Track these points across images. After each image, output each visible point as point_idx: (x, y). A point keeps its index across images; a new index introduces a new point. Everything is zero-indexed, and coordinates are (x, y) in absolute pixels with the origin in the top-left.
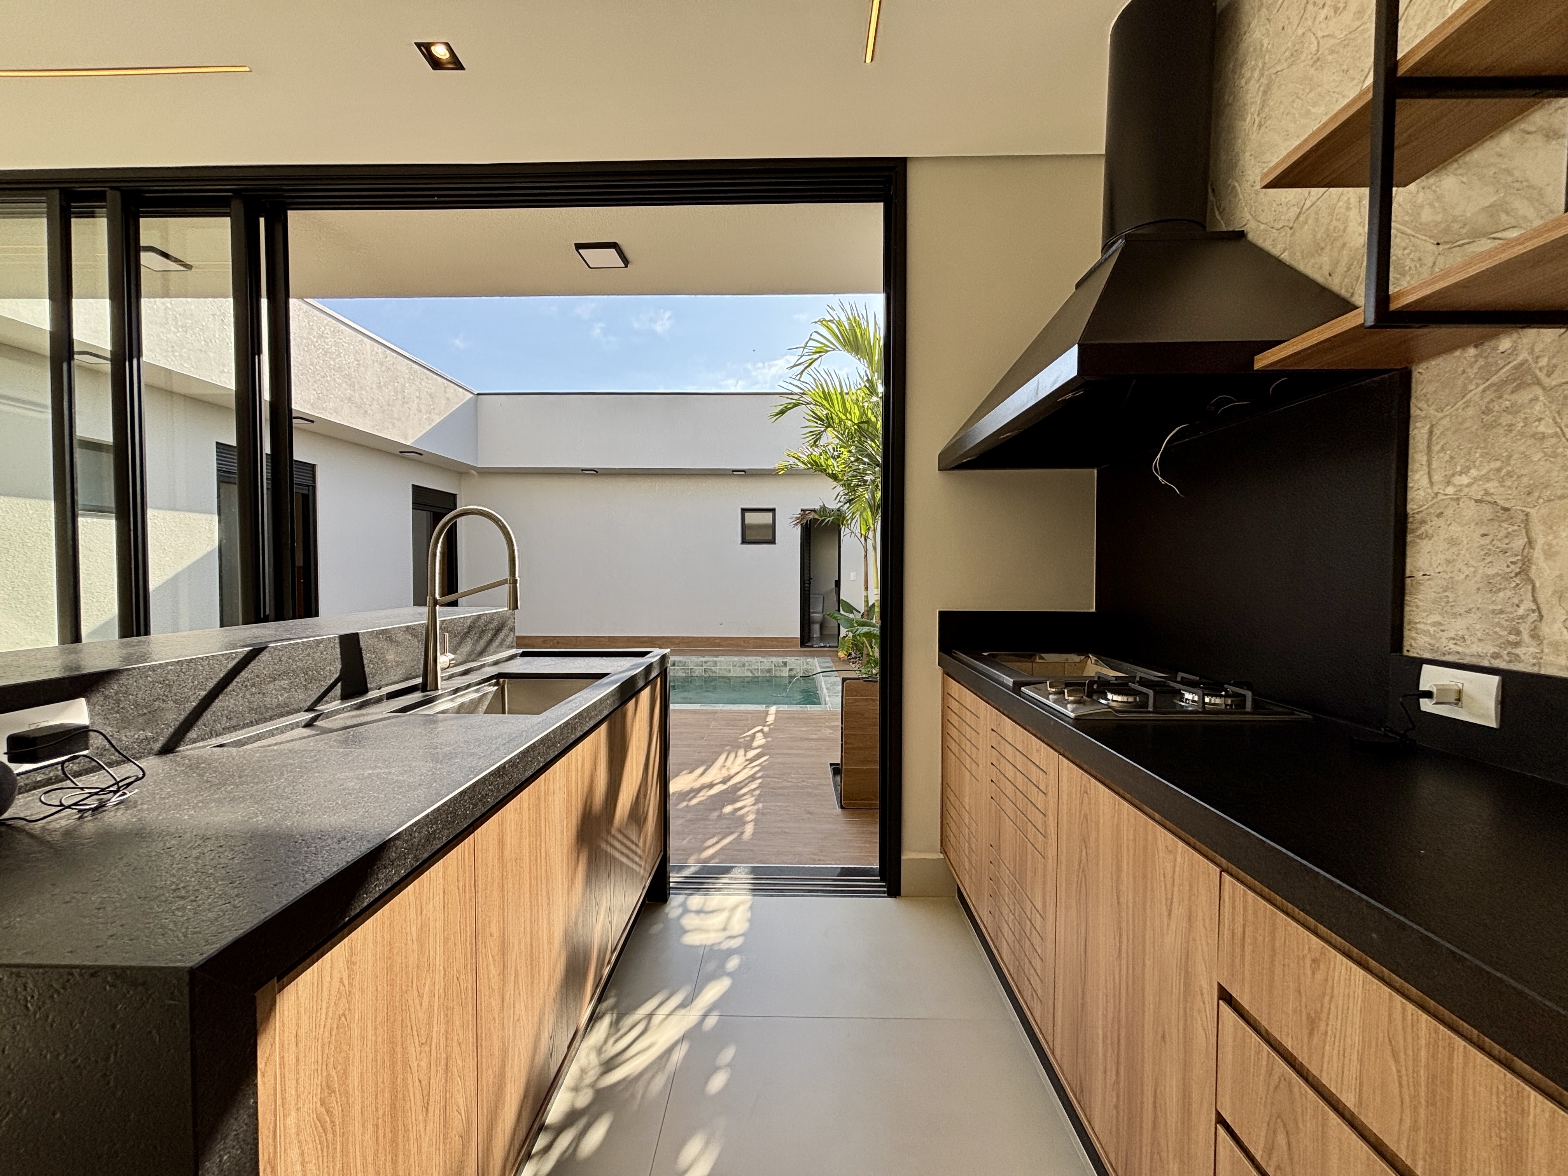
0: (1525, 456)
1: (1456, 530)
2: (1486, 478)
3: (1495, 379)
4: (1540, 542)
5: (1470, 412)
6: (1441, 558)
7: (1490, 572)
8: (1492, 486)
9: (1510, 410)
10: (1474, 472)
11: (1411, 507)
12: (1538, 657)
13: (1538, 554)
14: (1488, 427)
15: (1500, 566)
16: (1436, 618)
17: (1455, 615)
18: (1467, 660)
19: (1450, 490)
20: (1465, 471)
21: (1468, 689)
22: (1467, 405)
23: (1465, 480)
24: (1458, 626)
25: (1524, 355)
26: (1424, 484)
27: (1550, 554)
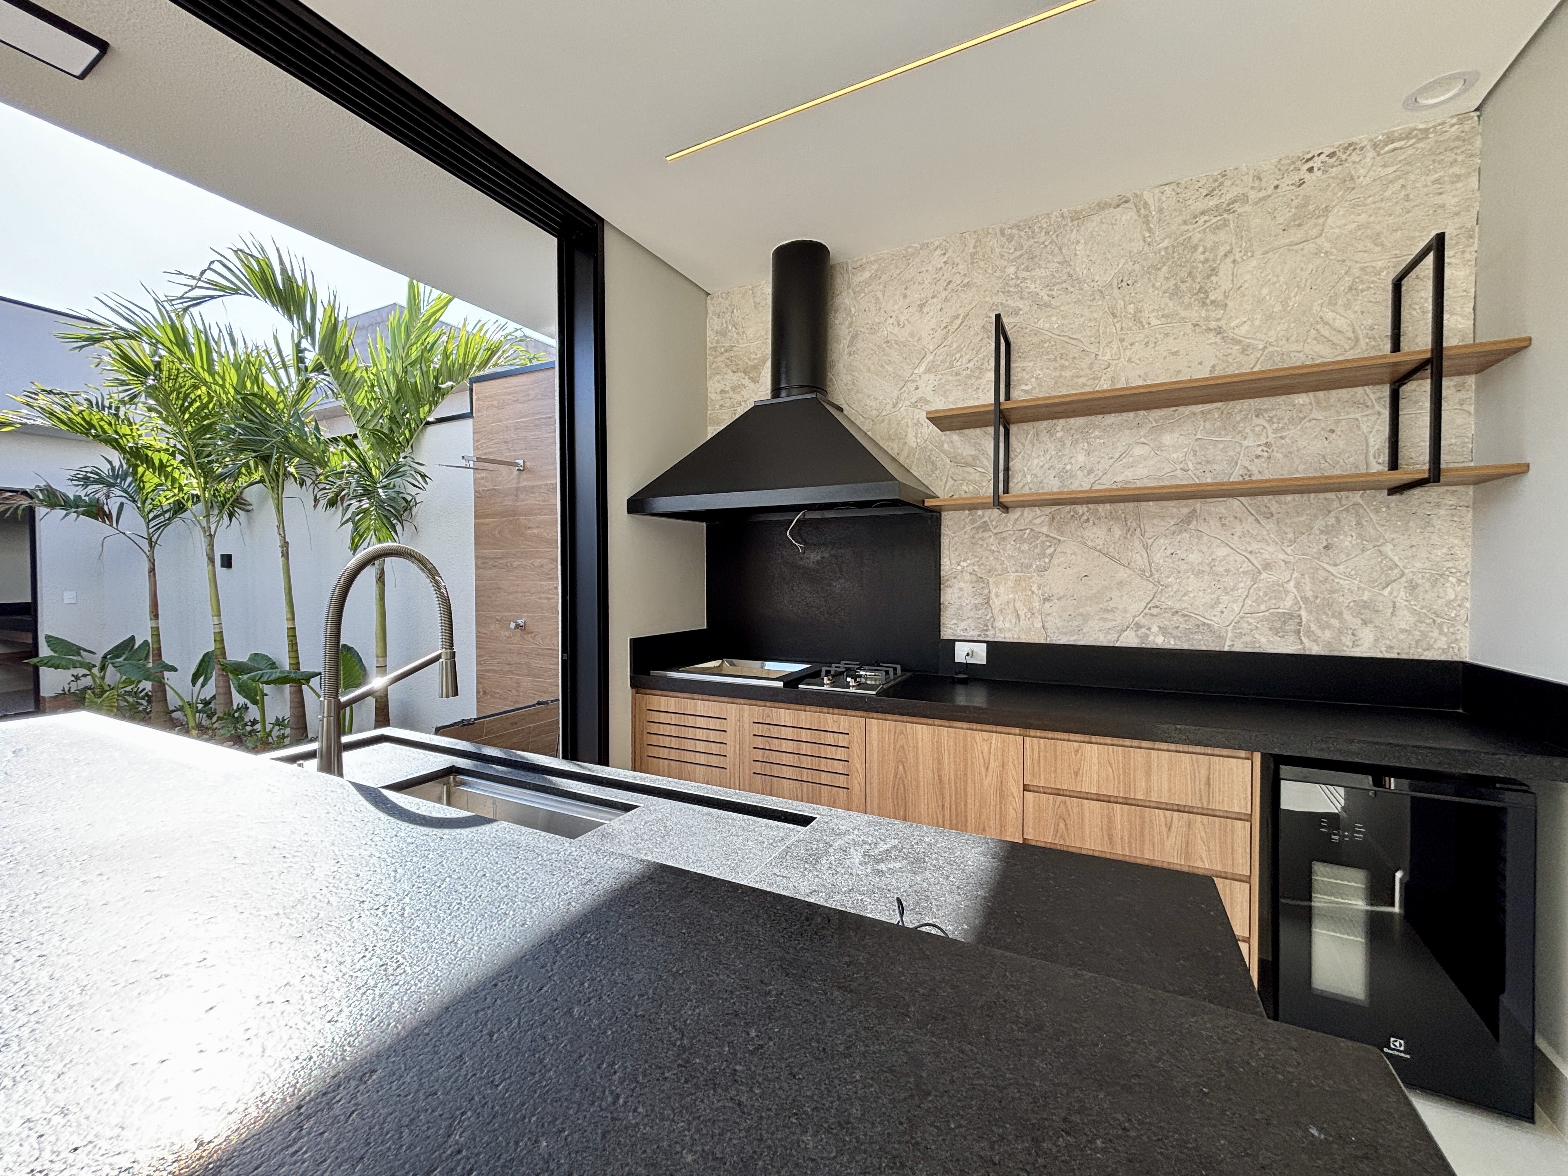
0: (987, 558)
1: (962, 584)
2: (973, 564)
3: (975, 525)
4: (994, 591)
5: (966, 536)
6: (956, 596)
7: (976, 602)
8: (976, 568)
9: (982, 539)
10: (968, 561)
11: (943, 573)
12: (995, 635)
13: (993, 596)
14: (974, 544)
15: (980, 600)
16: (953, 622)
17: (963, 620)
18: (968, 638)
19: (959, 568)
20: (965, 561)
21: (975, 650)
22: (965, 533)
23: (965, 564)
24: (963, 625)
25: (986, 519)
26: (948, 564)
27: (997, 596)
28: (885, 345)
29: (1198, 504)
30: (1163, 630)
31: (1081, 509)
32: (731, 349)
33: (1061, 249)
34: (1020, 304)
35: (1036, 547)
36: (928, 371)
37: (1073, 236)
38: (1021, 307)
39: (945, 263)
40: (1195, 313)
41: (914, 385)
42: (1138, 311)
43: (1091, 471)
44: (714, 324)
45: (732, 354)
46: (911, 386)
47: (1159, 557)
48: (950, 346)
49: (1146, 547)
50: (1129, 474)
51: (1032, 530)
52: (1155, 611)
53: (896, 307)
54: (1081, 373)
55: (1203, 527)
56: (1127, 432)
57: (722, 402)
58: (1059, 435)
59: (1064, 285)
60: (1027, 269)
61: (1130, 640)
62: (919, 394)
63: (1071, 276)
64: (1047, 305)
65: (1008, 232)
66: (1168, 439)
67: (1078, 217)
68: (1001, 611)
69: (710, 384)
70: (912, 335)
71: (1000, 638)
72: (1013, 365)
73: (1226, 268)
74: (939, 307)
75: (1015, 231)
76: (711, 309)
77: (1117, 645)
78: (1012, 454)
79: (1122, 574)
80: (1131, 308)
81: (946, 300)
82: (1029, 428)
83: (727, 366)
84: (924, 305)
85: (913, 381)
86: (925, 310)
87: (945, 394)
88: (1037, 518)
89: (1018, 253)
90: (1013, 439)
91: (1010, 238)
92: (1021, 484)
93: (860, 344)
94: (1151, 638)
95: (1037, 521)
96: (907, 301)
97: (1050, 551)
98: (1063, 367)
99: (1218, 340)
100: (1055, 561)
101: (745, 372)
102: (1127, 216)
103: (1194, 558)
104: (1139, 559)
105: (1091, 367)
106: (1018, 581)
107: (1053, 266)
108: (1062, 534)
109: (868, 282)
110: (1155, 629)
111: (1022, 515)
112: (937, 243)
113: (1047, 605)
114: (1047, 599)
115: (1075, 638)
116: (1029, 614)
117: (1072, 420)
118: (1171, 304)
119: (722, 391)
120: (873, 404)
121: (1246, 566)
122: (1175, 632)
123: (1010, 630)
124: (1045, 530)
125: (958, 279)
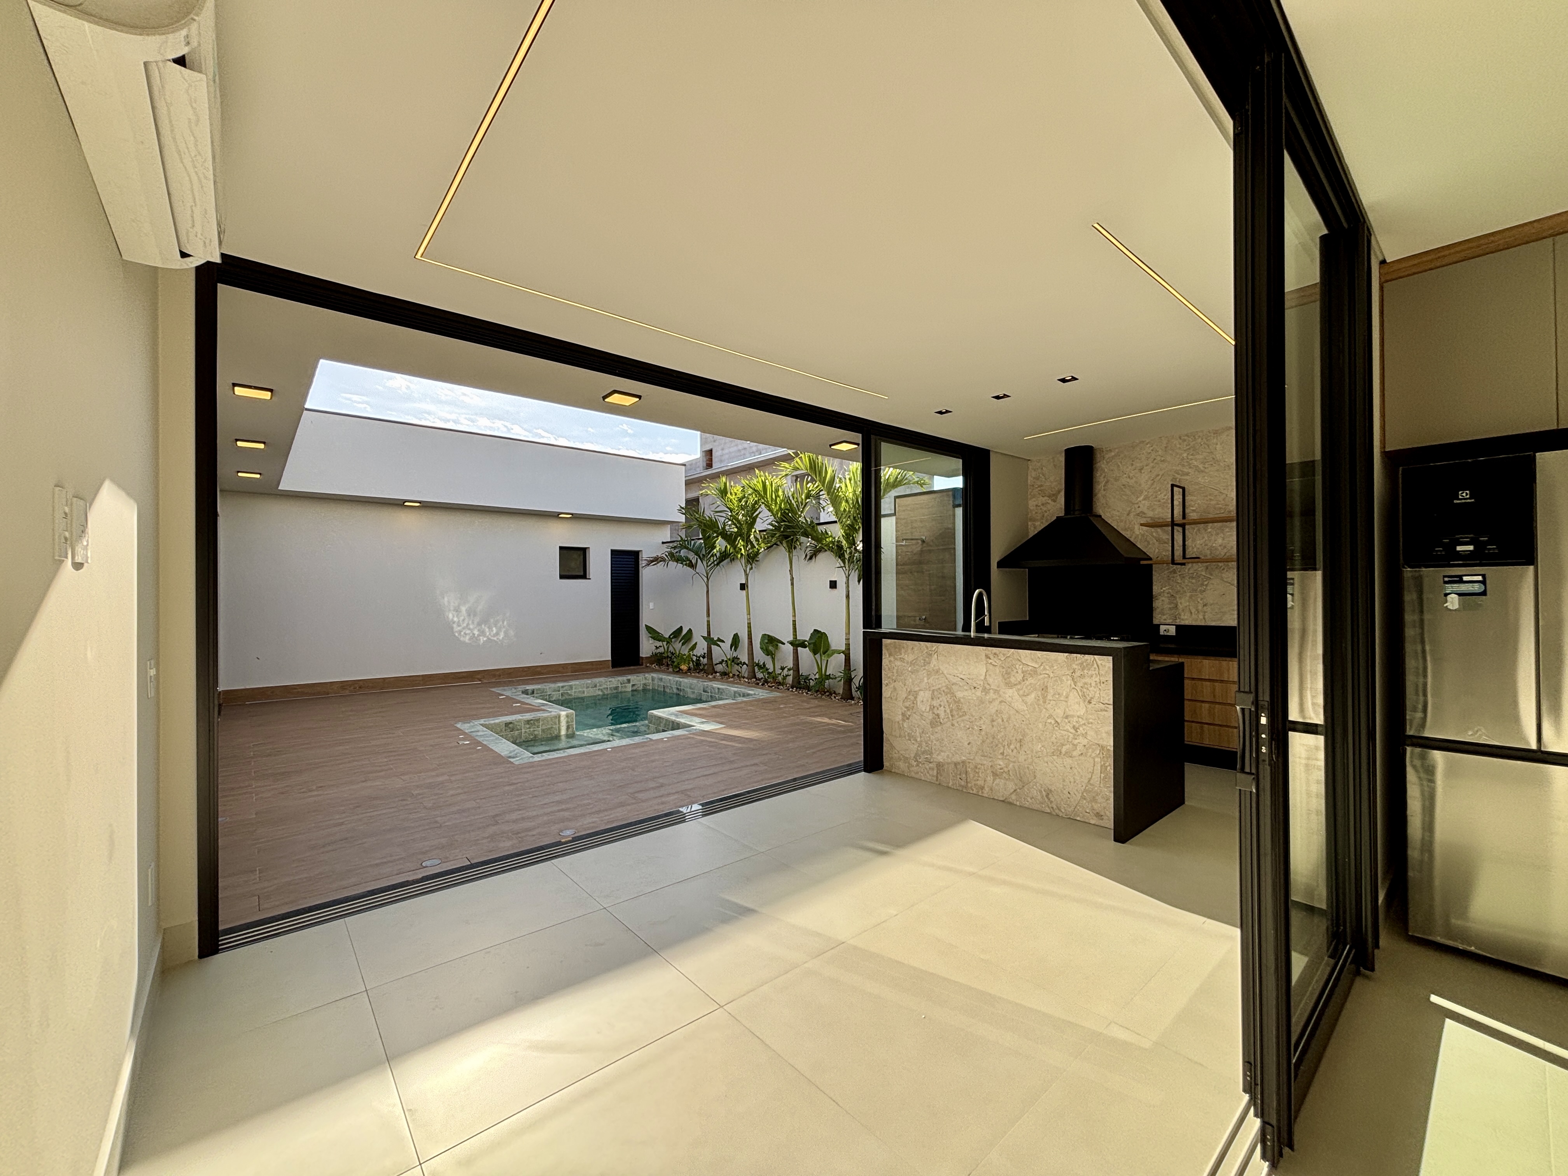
0: (1176, 586)
1: (1163, 598)
2: (1168, 589)
3: (1169, 572)
4: (1179, 601)
5: (1165, 578)
6: (1160, 604)
7: (1170, 606)
8: (1170, 591)
9: (1174, 577)
10: (1166, 588)
11: (1154, 593)
13: (1179, 604)
14: (1169, 580)
15: (1172, 605)
16: (1160, 616)
17: (1164, 615)
18: (1167, 623)
19: (1161, 591)
20: (1164, 587)
21: (1170, 629)
22: (1164, 576)
23: (1164, 589)
25: (1175, 568)
26: (1156, 589)
27: (1181, 603)
28: (1122, 487)
31: (1220, 564)
32: (1041, 486)
33: (1209, 447)
34: (1190, 470)
35: (1199, 581)
36: (1144, 499)
37: (1215, 440)
38: (1190, 471)
39: (1152, 450)
41: (1138, 505)
44: (1032, 474)
45: (1042, 488)
46: (1136, 506)
48: (1155, 488)
51: (1197, 573)
53: (1128, 470)
54: (1219, 503)
57: (1036, 511)
58: (1209, 530)
59: (1211, 463)
60: (1192, 455)
62: (1140, 509)
63: (1213, 459)
64: (1203, 471)
65: (1182, 438)
67: (1216, 432)
68: (1183, 610)
69: (1030, 502)
70: (1136, 482)
71: (1183, 623)
72: (1186, 498)
74: (1149, 470)
75: (1186, 438)
76: (1030, 467)
78: (1186, 539)
81: (1153, 467)
82: (1196, 527)
83: (1039, 494)
84: (1142, 469)
85: (1137, 504)
86: (1143, 471)
87: (1153, 510)
88: (1199, 568)
89: (1188, 447)
90: (1187, 532)
91: (1185, 440)
92: (1191, 552)
93: (1109, 486)
95: (1199, 569)
96: (1133, 467)
97: (1206, 583)
98: (1211, 500)
100: (1208, 588)
101: (1049, 497)
105: (1224, 499)
106: (1191, 597)
107: (1205, 454)
108: (1211, 575)
109: (1113, 457)
111: (1192, 566)
112: (1147, 441)
113: (1205, 608)
114: (1205, 605)
115: (1219, 622)
116: (1196, 612)
117: (1216, 524)
119: (1037, 506)
120: (1117, 513)
123: (1187, 619)
124: (1203, 573)
125: (1158, 458)
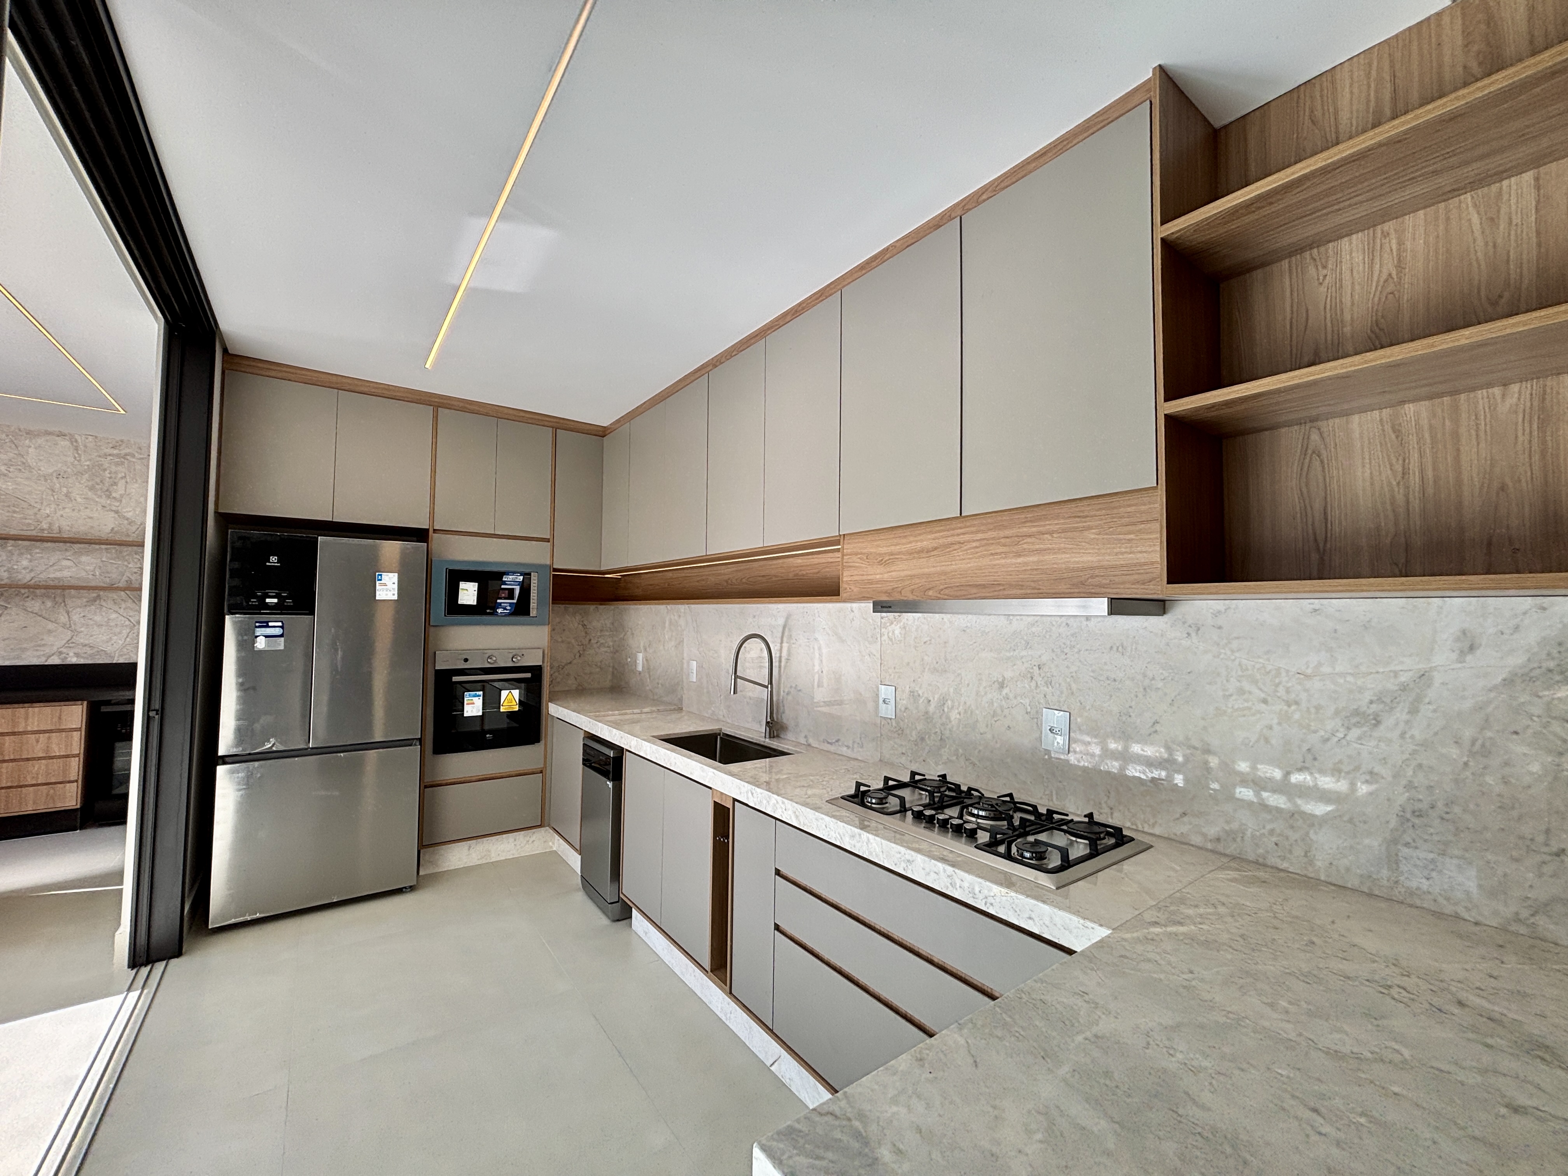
29: (101, 593)
30: (77, 655)
33: (17, 447)
40: (104, 501)
42: (68, 492)
43: (32, 570)
47: (75, 617)
49: (68, 612)
50: (58, 575)
52: (71, 645)
54: (28, 517)
55: (104, 604)
56: (58, 553)
58: (9, 549)
61: (55, 661)
63: (23, 463)
66: (84, 559)
67: (30, 434)
73: (122, 483)
77: (46, 663)
79: (51, 626)
80: (64, 490)
94: (69, 659)
99: (116, 516)
100: (3, 618)
102: (64, 443)
103: (98, 618)
104: (63, 618)
110: (71, 654)
117: (19, 543)
118: (90, 493)
121: (127, 623)
122: (85, 655)
